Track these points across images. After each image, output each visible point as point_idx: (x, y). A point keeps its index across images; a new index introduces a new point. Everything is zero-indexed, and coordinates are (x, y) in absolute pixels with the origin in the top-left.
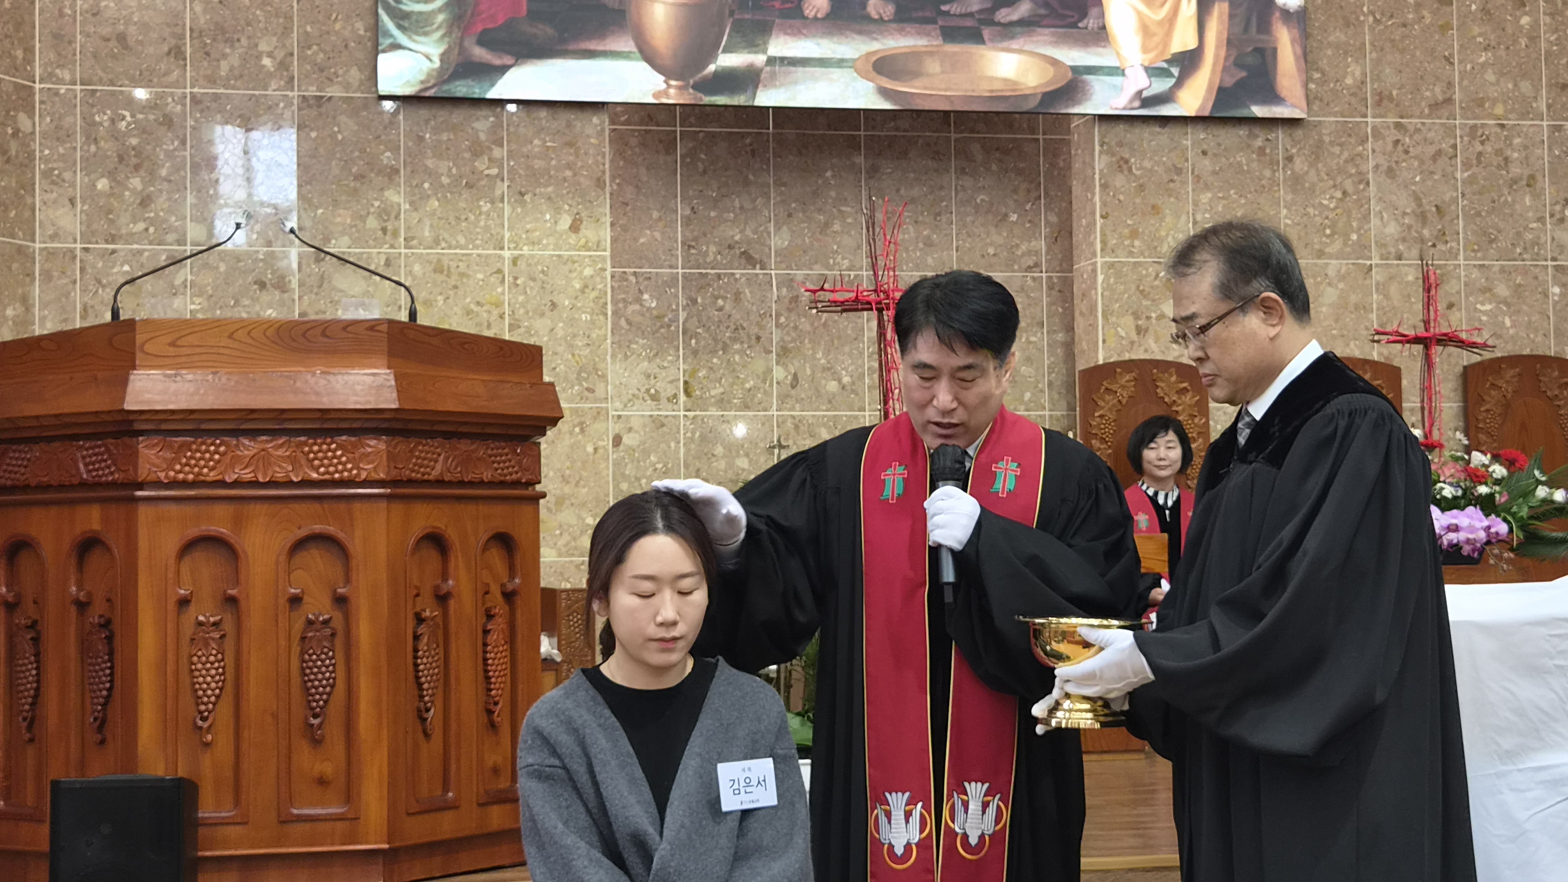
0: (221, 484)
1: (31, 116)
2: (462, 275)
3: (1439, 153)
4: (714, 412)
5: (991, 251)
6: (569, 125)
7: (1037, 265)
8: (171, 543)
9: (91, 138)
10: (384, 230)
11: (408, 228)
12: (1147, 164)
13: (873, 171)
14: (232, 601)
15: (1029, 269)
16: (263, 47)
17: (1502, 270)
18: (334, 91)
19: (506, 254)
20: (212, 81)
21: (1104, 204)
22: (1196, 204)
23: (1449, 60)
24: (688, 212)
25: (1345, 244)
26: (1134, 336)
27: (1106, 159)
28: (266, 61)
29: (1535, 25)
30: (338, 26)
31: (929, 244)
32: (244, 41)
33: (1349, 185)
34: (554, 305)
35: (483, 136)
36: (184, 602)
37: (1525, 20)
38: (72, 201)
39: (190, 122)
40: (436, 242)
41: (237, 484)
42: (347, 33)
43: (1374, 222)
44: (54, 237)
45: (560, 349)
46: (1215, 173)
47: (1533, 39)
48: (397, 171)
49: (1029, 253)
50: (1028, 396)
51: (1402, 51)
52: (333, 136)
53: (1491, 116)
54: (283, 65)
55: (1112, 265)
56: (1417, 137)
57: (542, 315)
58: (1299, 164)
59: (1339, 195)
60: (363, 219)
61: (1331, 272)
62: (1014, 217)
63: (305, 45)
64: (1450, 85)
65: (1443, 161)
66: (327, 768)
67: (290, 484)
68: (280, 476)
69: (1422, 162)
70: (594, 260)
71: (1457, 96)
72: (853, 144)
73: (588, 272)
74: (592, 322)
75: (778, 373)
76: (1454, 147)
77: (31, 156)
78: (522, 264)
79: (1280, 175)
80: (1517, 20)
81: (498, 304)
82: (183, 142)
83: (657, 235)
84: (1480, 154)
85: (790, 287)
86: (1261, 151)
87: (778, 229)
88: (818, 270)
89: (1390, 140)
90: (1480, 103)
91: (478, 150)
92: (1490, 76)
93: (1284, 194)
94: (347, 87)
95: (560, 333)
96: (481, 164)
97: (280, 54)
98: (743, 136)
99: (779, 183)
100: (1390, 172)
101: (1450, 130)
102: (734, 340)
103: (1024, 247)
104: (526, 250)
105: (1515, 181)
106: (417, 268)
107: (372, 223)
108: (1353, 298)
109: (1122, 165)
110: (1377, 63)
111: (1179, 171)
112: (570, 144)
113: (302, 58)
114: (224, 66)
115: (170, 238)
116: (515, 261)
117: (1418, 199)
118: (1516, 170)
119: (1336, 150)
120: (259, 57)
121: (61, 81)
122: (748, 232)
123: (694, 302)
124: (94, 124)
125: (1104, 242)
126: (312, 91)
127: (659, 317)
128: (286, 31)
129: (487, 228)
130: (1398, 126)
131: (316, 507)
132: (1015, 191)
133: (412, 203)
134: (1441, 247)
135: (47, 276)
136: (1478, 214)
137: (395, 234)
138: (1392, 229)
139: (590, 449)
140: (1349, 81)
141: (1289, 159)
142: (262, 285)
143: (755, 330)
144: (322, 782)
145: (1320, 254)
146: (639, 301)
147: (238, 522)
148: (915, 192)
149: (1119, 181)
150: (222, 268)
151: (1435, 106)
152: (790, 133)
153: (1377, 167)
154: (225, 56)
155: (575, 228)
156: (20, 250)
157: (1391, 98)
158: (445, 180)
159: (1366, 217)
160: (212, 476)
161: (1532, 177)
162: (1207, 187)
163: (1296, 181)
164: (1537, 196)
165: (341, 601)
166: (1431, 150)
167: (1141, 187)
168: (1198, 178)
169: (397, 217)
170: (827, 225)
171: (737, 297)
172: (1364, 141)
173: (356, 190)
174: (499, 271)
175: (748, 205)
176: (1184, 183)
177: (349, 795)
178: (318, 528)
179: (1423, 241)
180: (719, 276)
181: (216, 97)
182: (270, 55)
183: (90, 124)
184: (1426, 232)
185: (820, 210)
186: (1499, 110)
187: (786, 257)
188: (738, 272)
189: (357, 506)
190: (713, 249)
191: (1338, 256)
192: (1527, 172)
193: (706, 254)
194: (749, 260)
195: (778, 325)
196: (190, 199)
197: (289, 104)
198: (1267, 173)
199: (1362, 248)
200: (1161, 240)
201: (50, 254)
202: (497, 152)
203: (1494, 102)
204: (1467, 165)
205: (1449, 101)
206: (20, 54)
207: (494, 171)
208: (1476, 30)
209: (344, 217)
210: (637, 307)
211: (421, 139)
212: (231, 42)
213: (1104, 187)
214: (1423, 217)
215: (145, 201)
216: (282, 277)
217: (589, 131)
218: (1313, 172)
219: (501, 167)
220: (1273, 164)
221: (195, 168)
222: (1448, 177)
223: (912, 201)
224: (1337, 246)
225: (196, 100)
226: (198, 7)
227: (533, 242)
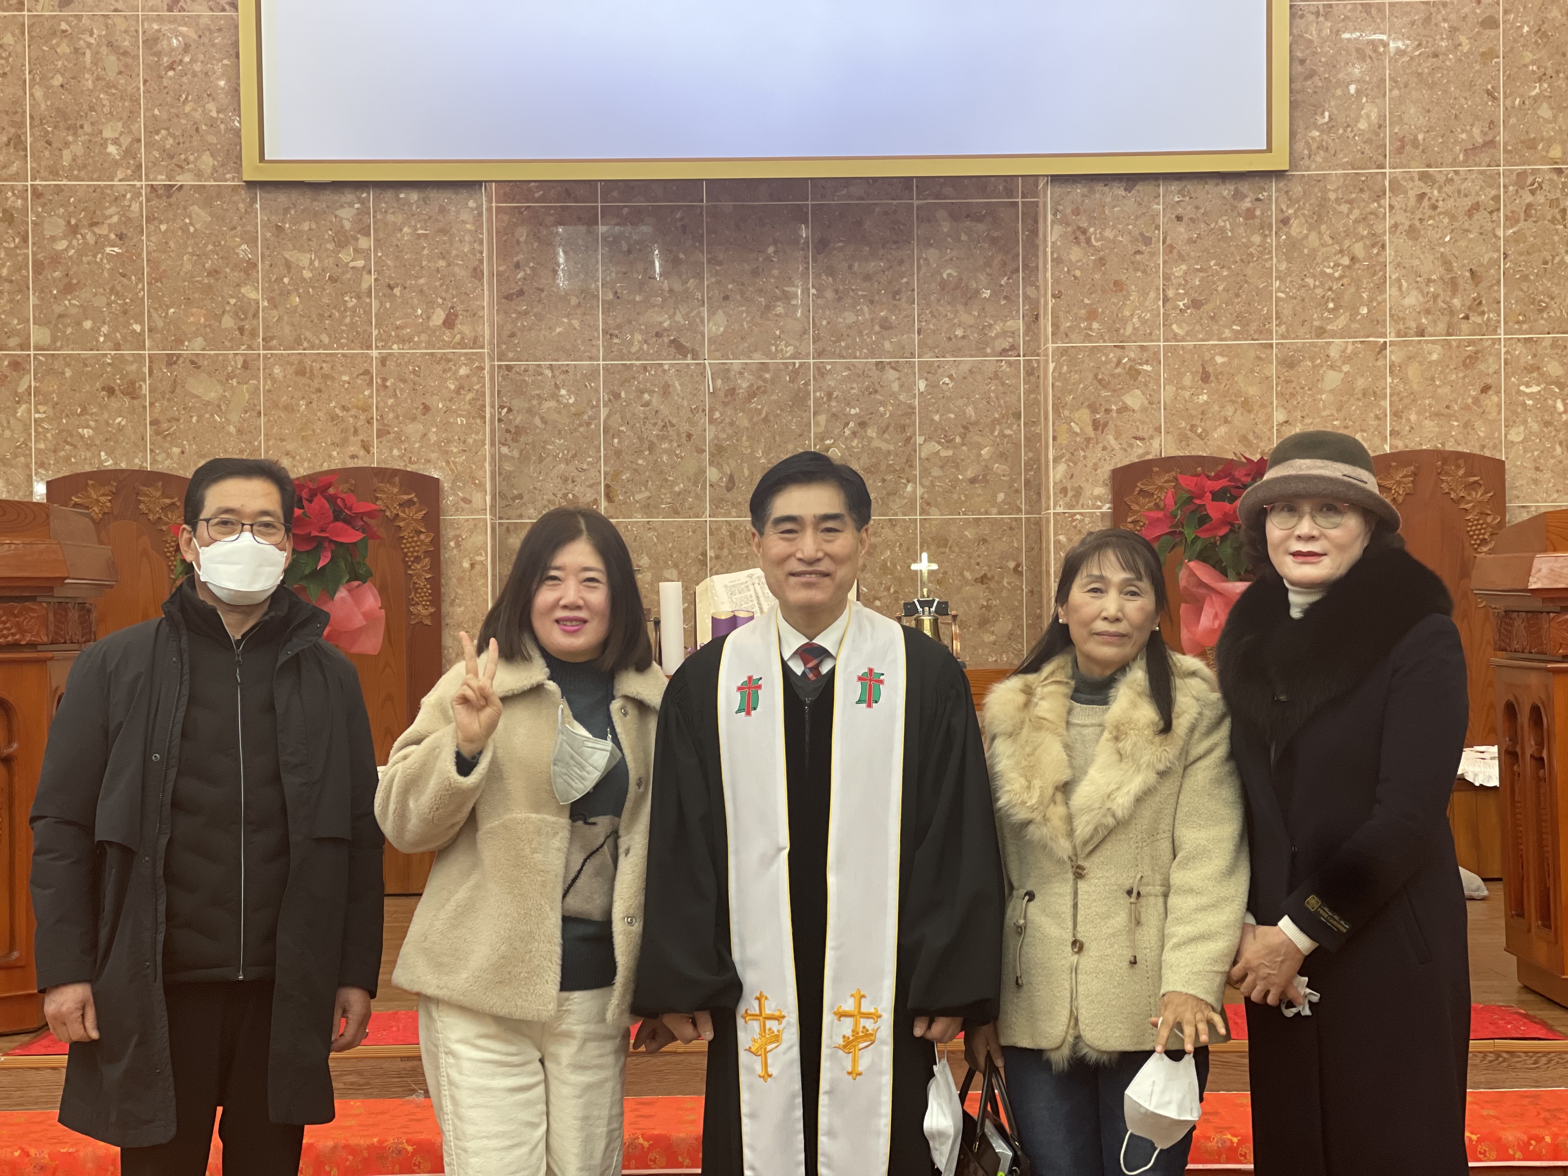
2: (325, 377)
3: (1476, 207)
4: (639, 518)
5: (959, 332)
6: (443, 210)
7: (1013, 348)
10: (241, 330)
11: (267, 327)
12: (1109, 233)
13: (822, 245)
15: (1004, 352)
16: (108, 133)
17: (1554, 344)
18: (185, 180)
19: (374, 353)
20: (54, 173)
21: (1056, 281)
22: (1167, 278)
23: (1492, 95)
24: (611, 296)
25: (1352, 319)
26: (1090, 431)
27: (1058, 229)
28: (112, 149)
30: (187, 108)
31: (886, 325)
32: (88, 128)
33: (1358, 249)
34: (426, 409)
35: (347, 225)
39: (31, 217)
40: (298, 342)
42: (197, 115)
43: (1390, 291)
45: (434, 456)
46: (1191, 241)
48: (255, 265)
49: (1004, 334)
50: (1001, 497)
51: (1432, 87)
52: (184, 229)
53: (1545, 160)
54: (129, 153)
55: (1065, 351)
56: (1447, 189)
57: (414, 419)
58: (1296, 228)
59: (1346, 261)
60: (219, 318)
61: (1334, 353)
62: (987, 294)
63: (152, 131)
64: (1492, 124)
65: (1481, 216)
69: (1453, 218)
70: (470, 358)
71: (1501, 139)
72: (800, 216)
73: (463, 371)
74: (469, 426)
75: (712, 474)
76: (1496, 198)
78: (391, 364)
79: (1272, 241)
81: (366, 408)
82: (25, 240)
83: (576, 323)
84: (1529, 206)
85: (726, 379)
86: (1249, 214)
87: (712, 313)
88: (758, 359)
89: (1412, 194)
90: (1531, 144)
91: (342, 240)
92: (1545, 111)
93: (1276, 263)
94: (199, 175)
95: (433, 438)
96: (345, 256)
97: (126, 141)
98: (673, 209)
99: (713, 262)
100: (1412, 233)
101: (1491, 180)
102: (663, 438)
103: (998, 328)
104: (395, 349)
106: (277, 370)
107: (228, 322)
108: (1361, 383)
109: (1080, 236)
110: (1399, 102)
111: (1147, 241)
112: (443, 231)
113: (150, 144)
114: (67, 155)
115: (14, 341)
116: (383, 361)
117: (1447, 264)
119: (1344, 208)
120: (104, 145)
122: (679, 318)
123: (617, 396)
125: (1056, 326)
126: (161, 180)
127: (577, 415)
128: (133, 115)
129: (353, 325)
130: (1424, 177)
132: (988, 264)
133: (271, 300)
134: (1475, 319)
136: (1525, 278)
137: (254, 334)
138: (1412, 300)
140: (1363, 125)
141: (1285, 221)
142: (111, 391)
143: (685, 427)
145: (1321, 332)
146: (555, 396)
148: (872, 266)
149: (1075, 254)
150: (68, 373)
151: (1472, 151)
152: (727, 205)
153: (1395, 226)
154: (67, 144)
155: (449, 323)
157: (1415, 143)
158: (307, 274)
159: (1380, 287)
162: (1182, 258)
163: (1292, 248)
166: (1468, 202)
167: (1102, 261)
168: (1170, 248)
169: (255, 315)
170: (769, 308)
171: (666, 391)
172: (1380, 196)
173: (210, 287)
174: (367, 372)
175: (678, 287)
176: (1153, 254)
179: (1452, 312)
180: (645, 368)
181: (59, 189)
182: (116, 142)
184: (1456, 302)
185: (760, 291)
186: (1556, 152)
187: (721, 345)
188: (666, 364)
190: (638, 337)
191: (1343, 333)
193: (631, 342)
194: (680, 348)
195: (711, 421)
196: (32, 300)
197: (137, 195)
198: (1257, 239)
199: (1375, 323)
200: (1124, 321)
202: (363, 242)
203: (1550, 142)
204: (1511, 220)
205: (1491, 144)
207: (360, 263)
208: (1528, 56)
209: (196, 316)
210: (553, 404)
211: (280, 229)
212: (74, 129)
213: (1057, 261)
214: (1453, 285)
216: (132, 383)
217: (465, 216)
218: (1313, 236)
219: (368, 259)
220: (1265, 226)
221: (39, 267)
222: (1488, 235)
223: (867, 278)
224: (1342, 321)
225: (37, 194)
226: (39, 93)
227: (402, 341)
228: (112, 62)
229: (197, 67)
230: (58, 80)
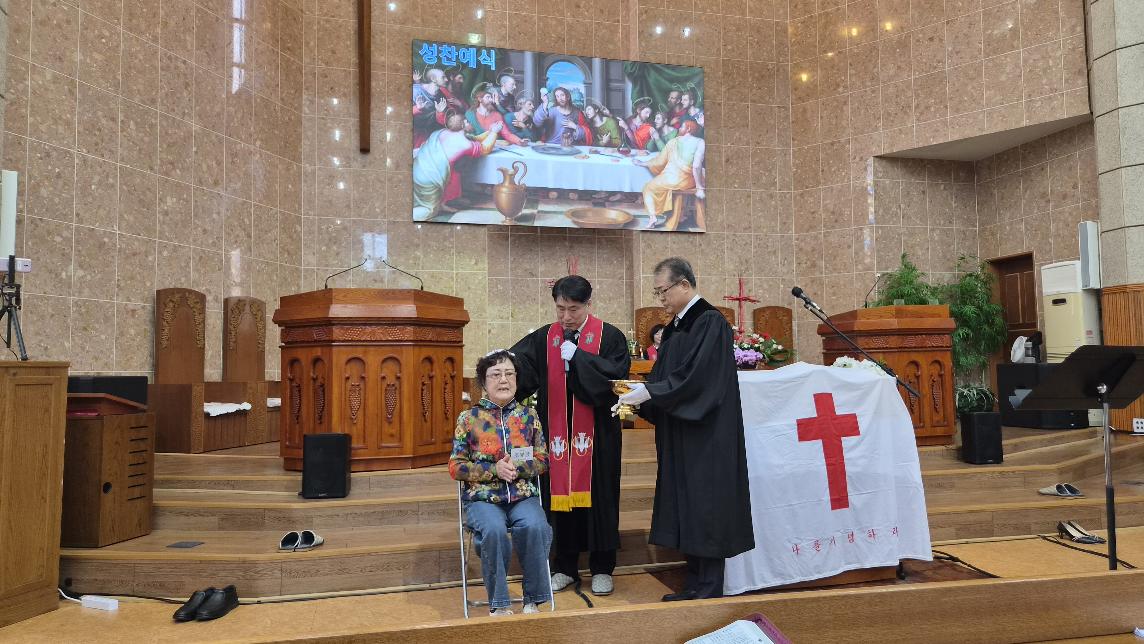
0: (360, 341)
1: (301, 226)
2: (440, 278)
3: (747, 243)
4: (520, 323)
5: (608, 273)
6: (475, 231)
7: (622, 277)
8: (344, 359)
9: (320, 233)
10: (415, 264)
11: (423, 263)
12: (657, 246)
13: (571, 247)
14: (363, 378)
15: (620, 278)
16: (376, 205)
17: (766, 280)
18: (399, 219)
19: (454, 272)
20: (360, 216)
21: (643, 258)
23: (750, 215)
24: (513, 259)
25: (718, 271)
26: (652, 300)
27: (644, 244)
28: (377, 210)
29: (776, 204)
30: (400, 199)
31: (589, 270)
32: (370, 203)
33: (719, 253)
34: (469, 288)
35: (447, 234)
36: (348, 378)
37: (773, 203)
38: (314, 254)
39: (352, 229)
40: (432, 268)
41: (365, 341)
42: (403, 201)
43: (726, 264)
44: (308, 265)
45: (471, 302)
46: (677, 249)
47: (775, 208)
48: (419, 245)
49: (620, 273)
50: (619, 318)
51: (735, 212)
52: (399, 234)
53: (763, 232)
54: (383, 211)
55: (645, 277)
56: (740, 238)
57: (466, 291)
58: (703, 247)
59: (716, 256)
60: (408, 260)
61: (713, 280)
62: (615, 262)
63: (390, 205)
64: (750, 222)
65: (748, 246)
66: (393, 431)
67: (382, 341)
68: (379, 338)
69: (741, 246)
70: (482, 274)
71: (752, 226)
72: (565, 239)
73: (480, 278)
74: (482, 294)
75: (541, 310)
76: (751, 242)
77: (300, 239)
78: (459, 275)
79: (698, 250)
80: (770, 202)
81: (452, 288)
82: (350, 235)
83: (503, 266)
84: (759, 244)
85: (545, 283)
86: (692, 242)
87: (541, 265)
89: (731, 239)
90: (759, 228)
91: (445, 239)
92: (762, 220)
93: (699, 256)
94: (403, 218)
95: (471, 297)
96: (446, 243)
97: (382, 208)
98: (530, 235)
99: (541, 250)
100: (732, 249)
101: (750, 236)
102: (527, 300)
103: (618, 272)
104: (460, 271)
105: (770, 252)
106: (425, 276)
107: (411, 261)
108: (720, 288)
109: (649, 246)
110: (727, 215)
111: (666, 248)
112: (475, 237)
113: (389, 209)
114: (364, 211)
115: (346, 265)
116: (457, 274)
117: (740, 258)
118: (770, 249)
119: (715, 242)
120: (375, 208)
121: (310, 215)
122: (532, 266)
123: (515, 288)
124: (321, 229)
125: (643, 270)
126: (392, 219)
127: (503, 292)
128: (384, 200)
129: (448, 263)
130: (734, 235)
131: (390, 348)
132: (616, 254)
133: (424, 255)
134: (747, 272)
135: (305, 277)
136: (758, 262)
137: (419, 265)
138: (732, 267)
139: (481, 334)
140: (719, 221)
141: (700, 245)
142: (376, 281)
143: (533, 297)
144: (392, 435)
145: (710, 274)
146: (497, 287)
147: (365, 353)
148: (584, 254)
149: (648, 251)
150: (363, 275)
151: (745, 229)
152: (545, 235)
153: (727, 247)
154: (364, 208)
155: (476, 264)
156: (297, 269)
157: (732, 226)
158: (435, 248)
159: (724, 263)
160: (357, 338)
161: (775, 251)
163: (703, 252)
164: (777, 257)
165: (398, 378)
166: (744, 242)
167: (655, 253)
168: (672, 250)
169: (419, 260)
170: (557, 264)
171: (528, 286)
172: (723, 239)
173: (406, 251)
174: (452, 277)
175: (531, 257)
176: (668, 252)
177: (400, 440)
178: (391, 355)
179: (741, 271)
180: (522, 280)
181: (361, 221)
182: (379, 208)
183: (320, 229)
184: (742, 268)
185: (554, 259)
186: (765, 230)
187: (544, 274)
188: (528, 279)
189: (404, 348)
190: (520, 271)
191: (716, 275)
192: (773, 250)
193: (518, 273)
194: (532, 274)
195: (541, 295)
196: (352, 253)
197: (385, 223)
198: (694, 249)
199: (723, 273)
201: (307, 270)
202: (451, 240)
203: (764, 227)
204: (755, 247)
205: (750, 227)
206: (297, 206)
207: (451, 246)
208: (758, 205)
209: (403, 258)
210: (496, 289)
211: (427, 235)
212: (366, 203)
213: (643, 253)
214: (741, 263)
215: (338, 254)
216: (382, 279)
217: (481, 233)
218: (708, 249)
219: (453, 244)
220: (695, 246)
221: (354, 243)
222: (749, 251)
223: (583, 257)
224: (715, 272)
225: (354, 222)
226: (355, 192)
227: (463, 268)
228: (378, 185)
229: (404, 187)
230: (361, 189)
